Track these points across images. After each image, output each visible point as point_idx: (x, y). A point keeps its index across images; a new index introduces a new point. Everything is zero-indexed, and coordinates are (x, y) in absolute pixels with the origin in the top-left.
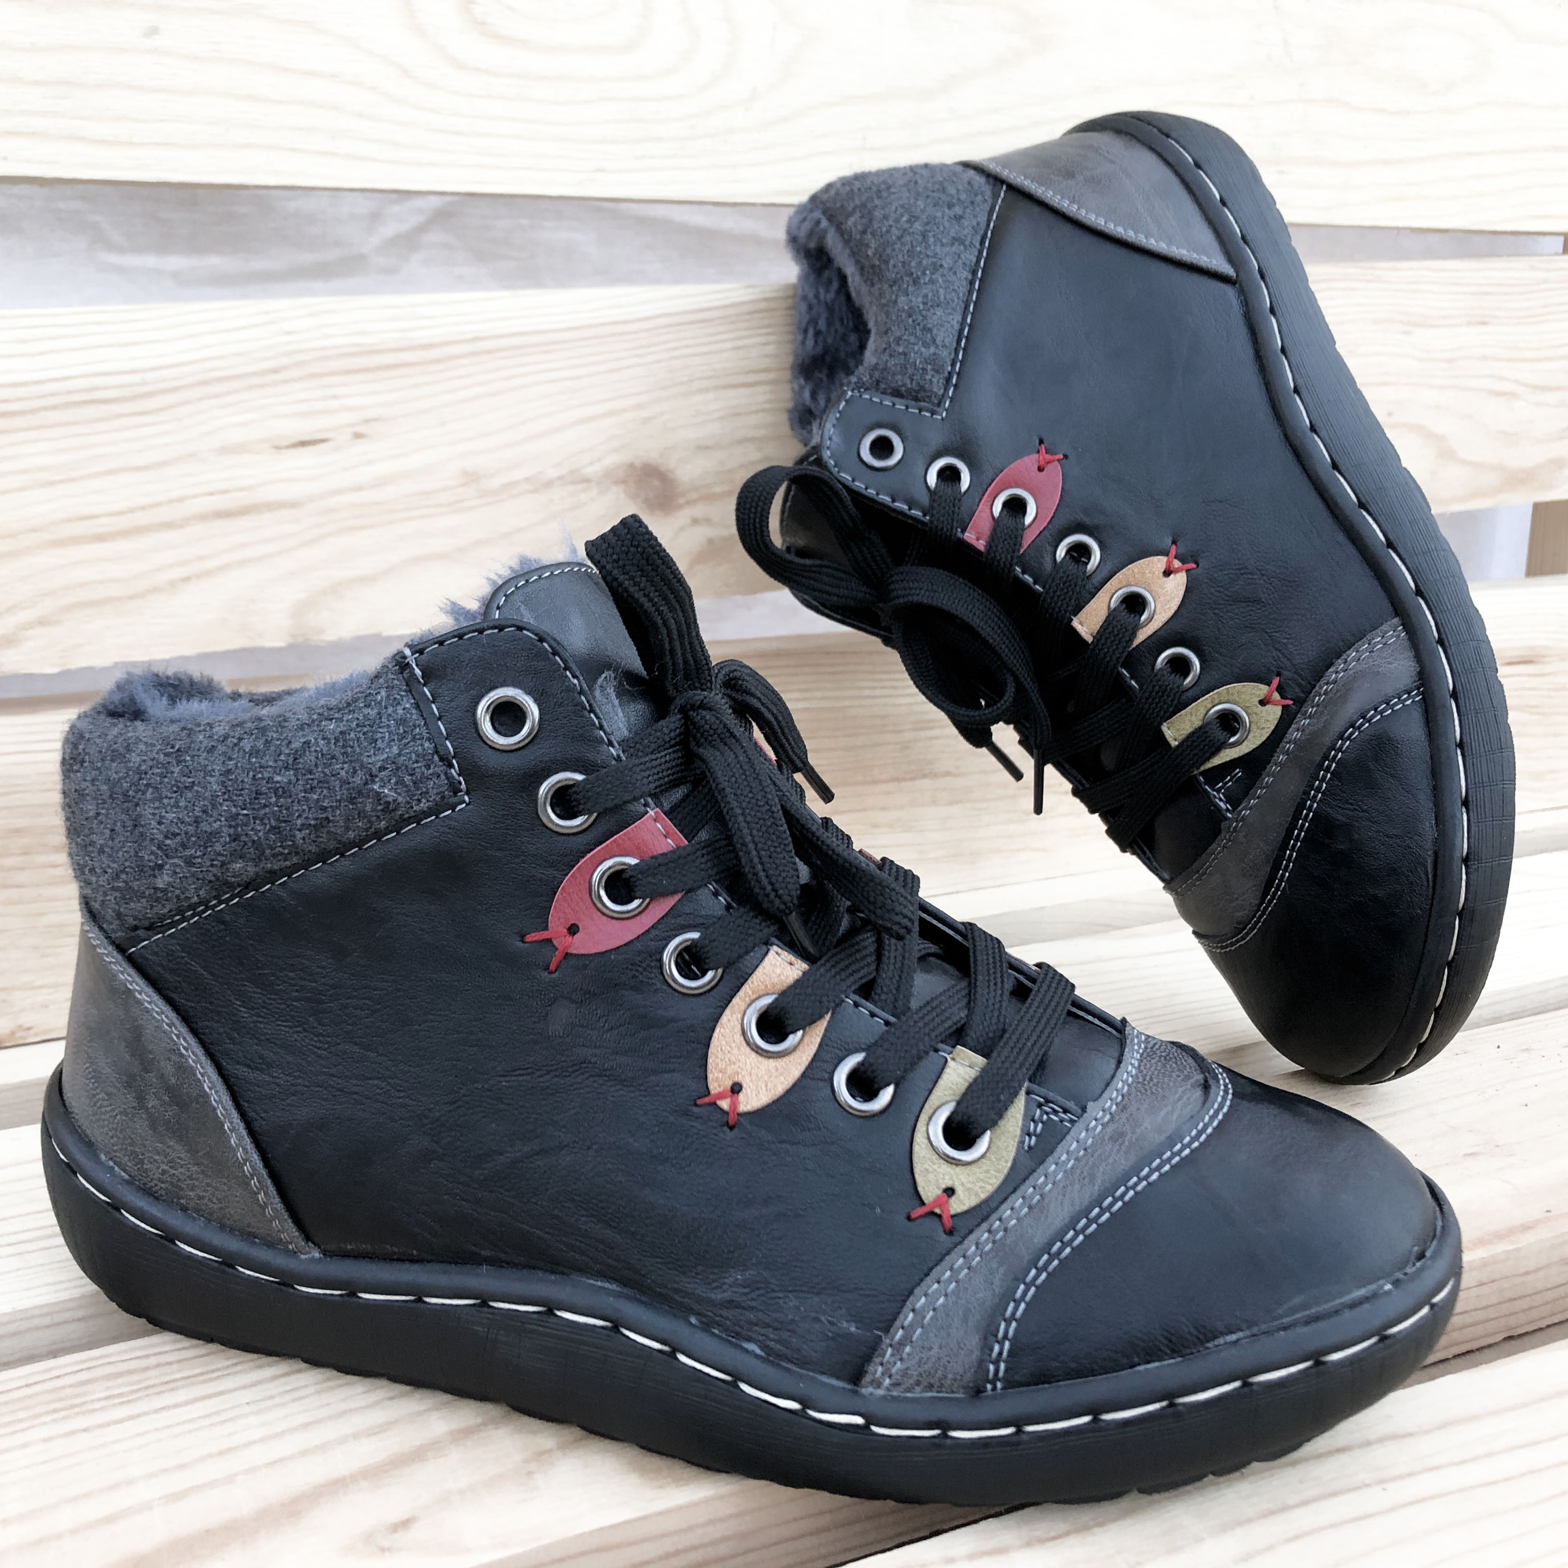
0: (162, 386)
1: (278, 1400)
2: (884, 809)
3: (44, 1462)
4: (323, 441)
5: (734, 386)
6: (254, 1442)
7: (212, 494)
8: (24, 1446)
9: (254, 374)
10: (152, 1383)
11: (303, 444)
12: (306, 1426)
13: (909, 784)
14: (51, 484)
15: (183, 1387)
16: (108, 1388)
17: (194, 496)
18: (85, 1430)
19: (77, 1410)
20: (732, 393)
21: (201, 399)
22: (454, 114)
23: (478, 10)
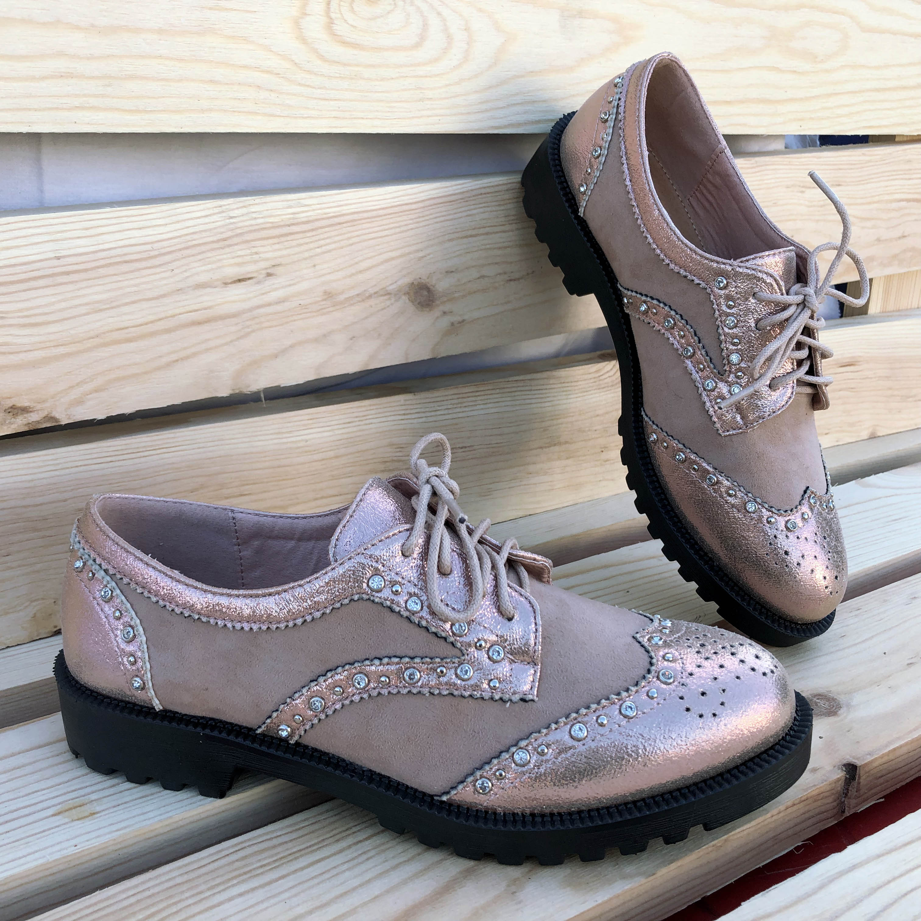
0: (163, 251)
2: (534, 463)
4: (250, 279)
5: (466, 237)
7: (191, 312)
9: (213, 242)
11: (240, 281)
13: (547, 449)
14: (101, 310)
17: (180, 314)
20: (465, 241)
21: (184, 258)
22: (321, 88)
23: (335, 27)
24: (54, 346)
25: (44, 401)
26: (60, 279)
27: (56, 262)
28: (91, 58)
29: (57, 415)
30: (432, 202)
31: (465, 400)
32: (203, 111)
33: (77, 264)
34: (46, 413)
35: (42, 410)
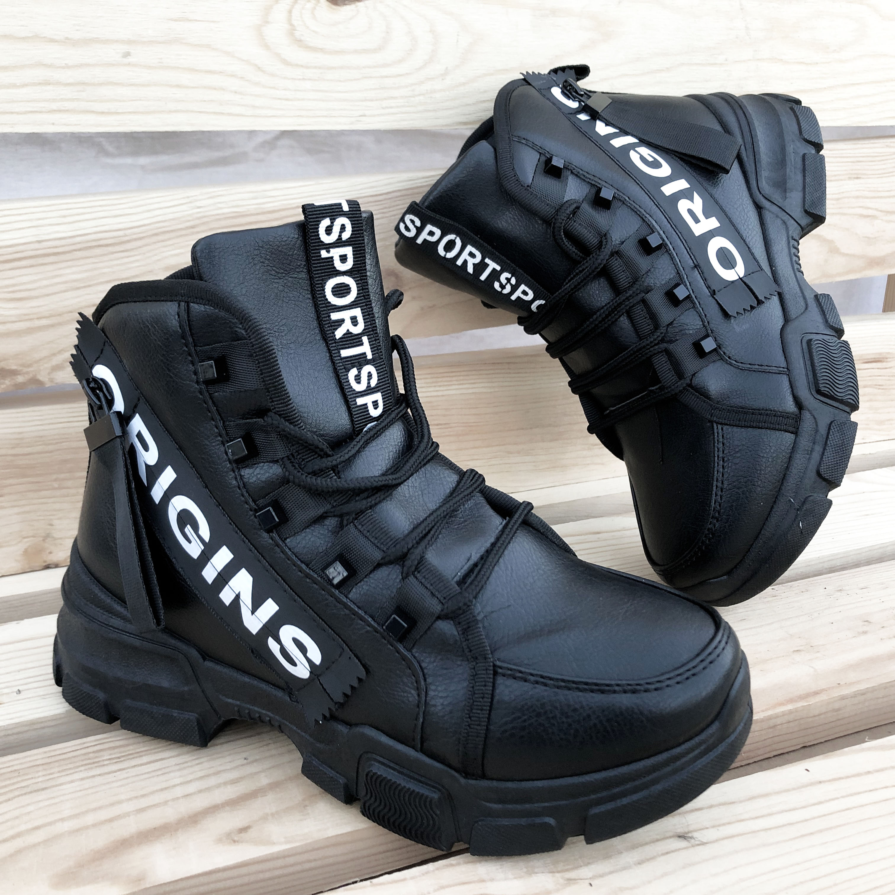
0: (135, 237)
1: (189, 764)
3: (81, 791)
6: (178, 785)
8: (72, 782)
9: (181, 229)
10: (131, 752)
12: (201, 778)
15: (145, 755)
16: (110, 754)
18: (99, 775)
19: (96, 765)
21: (155, 243)
22: (285, 89)
23: (297, 34)
24: (38, 318)
25: (30, 366)
26: (40, 261)
27: (37, 246)
28: (67, 67)
29: (41, 378)
30: (399, 194)
31: (440, 380)
32: (170, 112)
33: (56, 247)
34: (31, 375)
35: (27, 373)
